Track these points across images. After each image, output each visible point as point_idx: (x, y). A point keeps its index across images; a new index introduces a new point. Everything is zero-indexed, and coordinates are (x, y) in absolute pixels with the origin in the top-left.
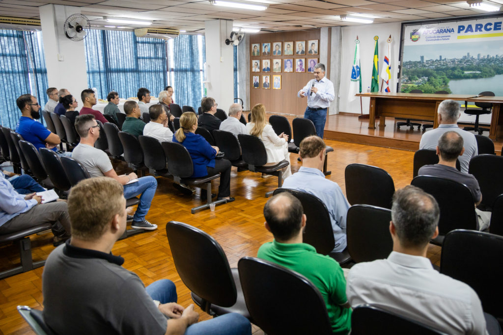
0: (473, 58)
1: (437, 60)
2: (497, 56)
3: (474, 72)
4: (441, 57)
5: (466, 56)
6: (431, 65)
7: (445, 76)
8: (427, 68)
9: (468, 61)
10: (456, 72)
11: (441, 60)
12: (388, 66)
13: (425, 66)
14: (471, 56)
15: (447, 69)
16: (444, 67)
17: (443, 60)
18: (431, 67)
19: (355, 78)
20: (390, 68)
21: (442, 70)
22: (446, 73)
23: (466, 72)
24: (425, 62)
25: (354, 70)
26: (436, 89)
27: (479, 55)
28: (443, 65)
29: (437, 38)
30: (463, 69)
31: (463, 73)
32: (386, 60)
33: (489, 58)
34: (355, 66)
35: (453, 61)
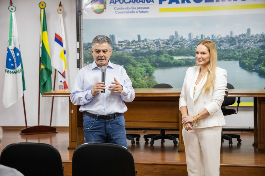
0: (182, 39)
1: (134, 41)
2: (213, 36)
3: (187, 57)
4: (139, 36)
5: (173, 37)
6: (126, 48)
7: (148, 64)
8: (120, 53)
9: (176, 43)
10: (163, 58)
11: (139, 40)
12: (62, 49)
13: (117, 49)
14: (180, 37)
15: (150, 53)
16: (145, 51)
17: (143, 41)
18: (127, 50)
19: (14, 68)
20: (65, 52)
21: (142, 54)
22: (150, 59)
23: (176, 58)
24: (117, 43)
25: (9, 55)
26: (137, 82)
27: (190, 35)
28: (144, 48)
29: (131, 10)
30: (171, 53)
31: (172, 59)
32: (58, 40)
33: (204, 38)
34: (12, 48)
35: (157, 43)
